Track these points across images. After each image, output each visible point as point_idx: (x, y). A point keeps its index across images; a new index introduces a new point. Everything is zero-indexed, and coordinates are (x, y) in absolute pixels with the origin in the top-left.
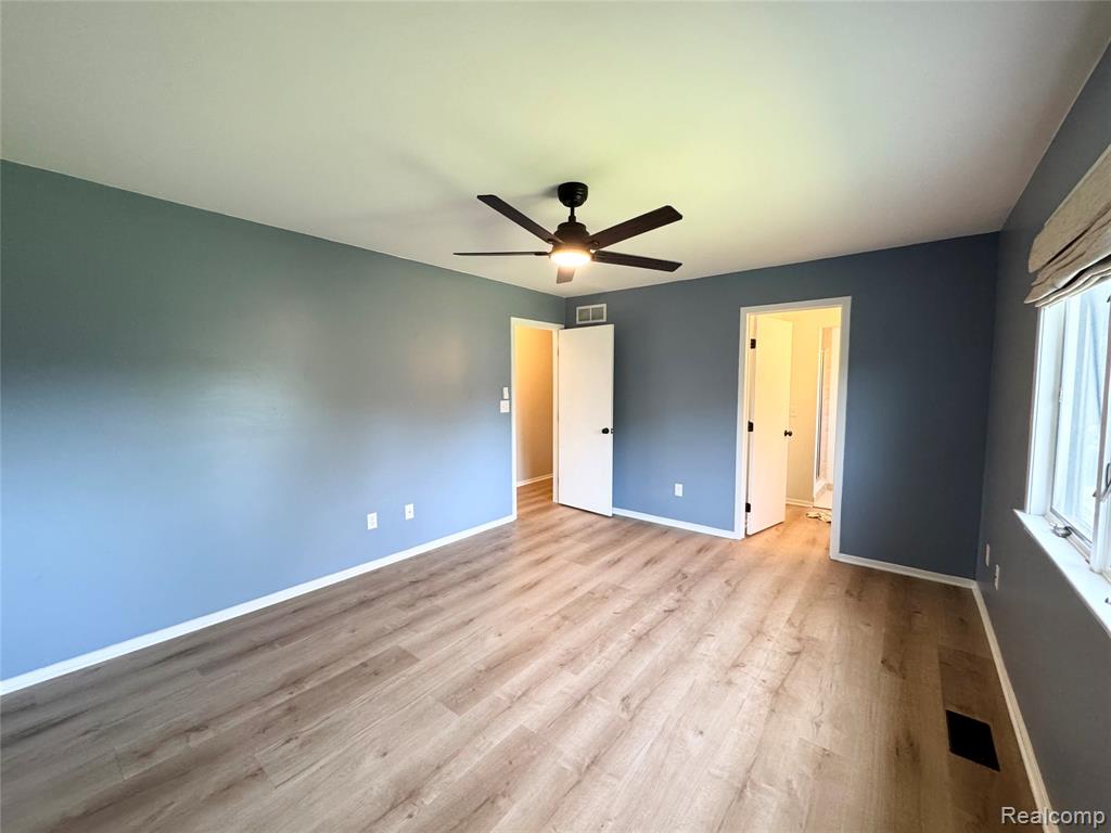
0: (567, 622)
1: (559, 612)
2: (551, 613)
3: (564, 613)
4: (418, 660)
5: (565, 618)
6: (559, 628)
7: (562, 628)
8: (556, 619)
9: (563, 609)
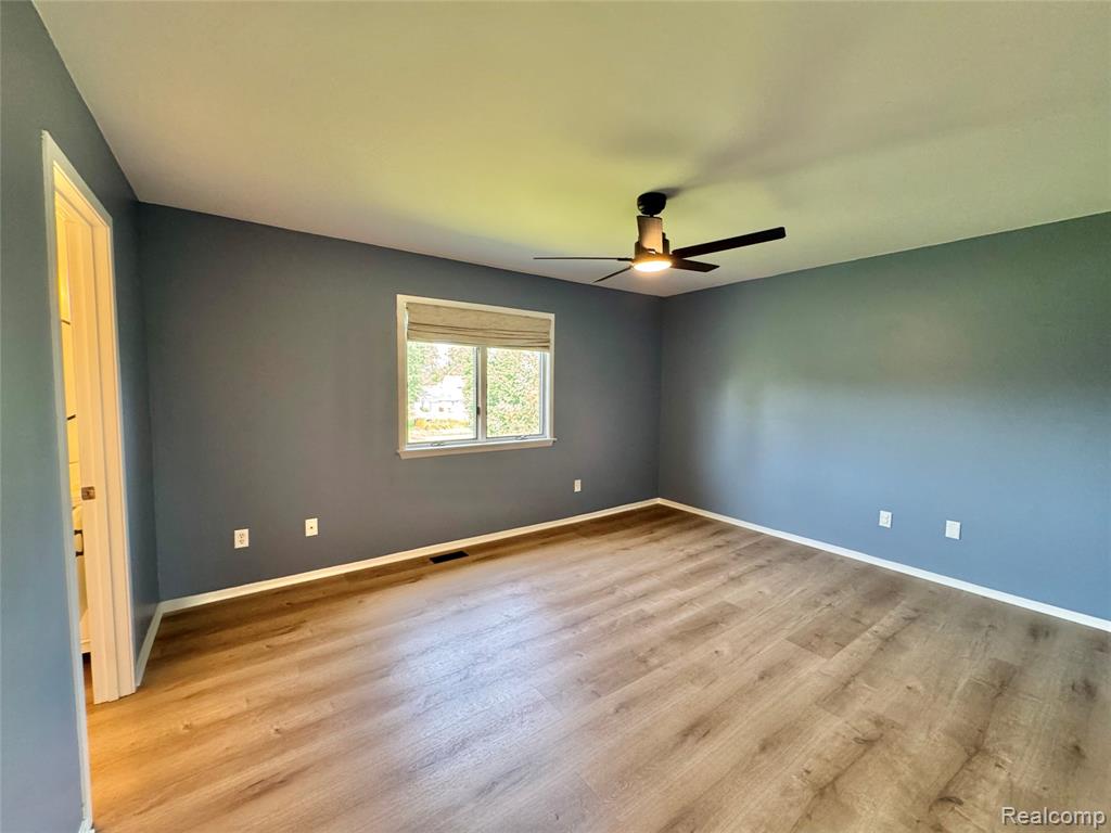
0: (641, 654)
1: (650, 670)
2: (660, 669)
3: (643, 668)
4: (790, 639)
5: (644, 661)
6: (652, 650)
7: (648, 649)
8: (654, 661)
9: (645, 673)
